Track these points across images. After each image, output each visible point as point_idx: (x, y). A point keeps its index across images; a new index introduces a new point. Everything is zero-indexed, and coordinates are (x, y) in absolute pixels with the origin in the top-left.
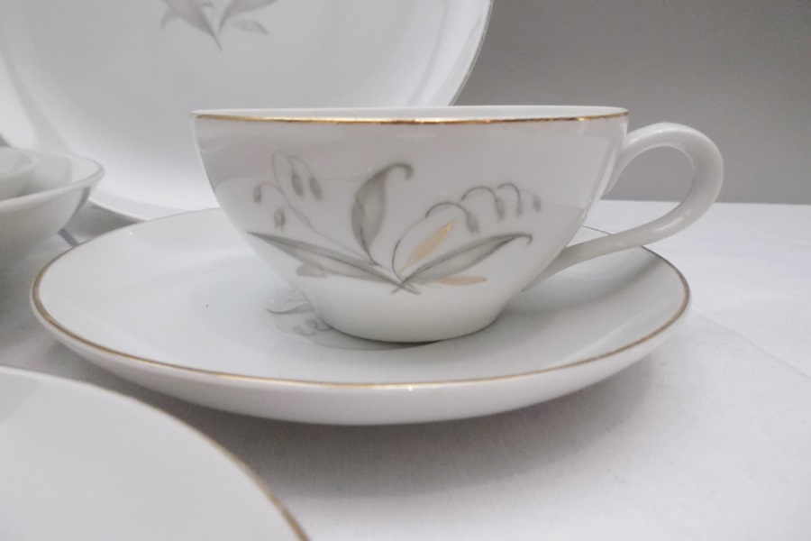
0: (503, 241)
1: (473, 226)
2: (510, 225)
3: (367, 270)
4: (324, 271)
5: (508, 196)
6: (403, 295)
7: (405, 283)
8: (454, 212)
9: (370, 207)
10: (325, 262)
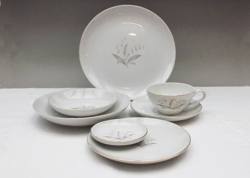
0: (183, 104)
1: (180, 104)
2: (184, 103)
3: (170, 108)
4: (165, 108)
5: (183, 101)
6: (173, 110)
7: (173, 109)
8: (179, 103)
9: (171, 102)
10: (165, 107)
